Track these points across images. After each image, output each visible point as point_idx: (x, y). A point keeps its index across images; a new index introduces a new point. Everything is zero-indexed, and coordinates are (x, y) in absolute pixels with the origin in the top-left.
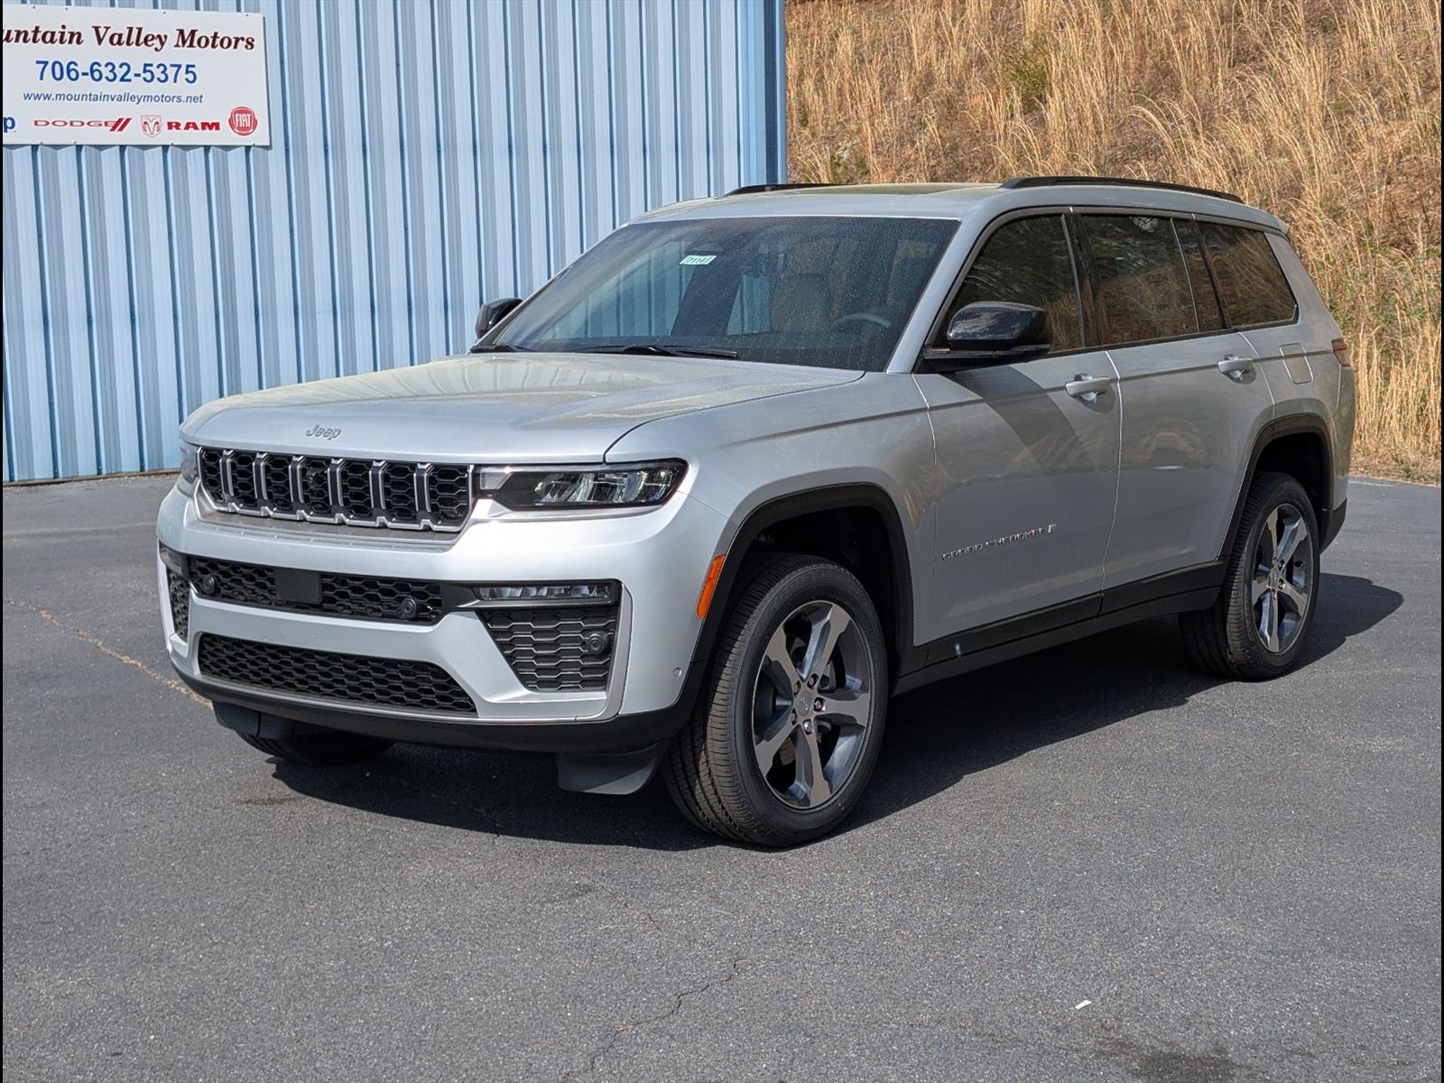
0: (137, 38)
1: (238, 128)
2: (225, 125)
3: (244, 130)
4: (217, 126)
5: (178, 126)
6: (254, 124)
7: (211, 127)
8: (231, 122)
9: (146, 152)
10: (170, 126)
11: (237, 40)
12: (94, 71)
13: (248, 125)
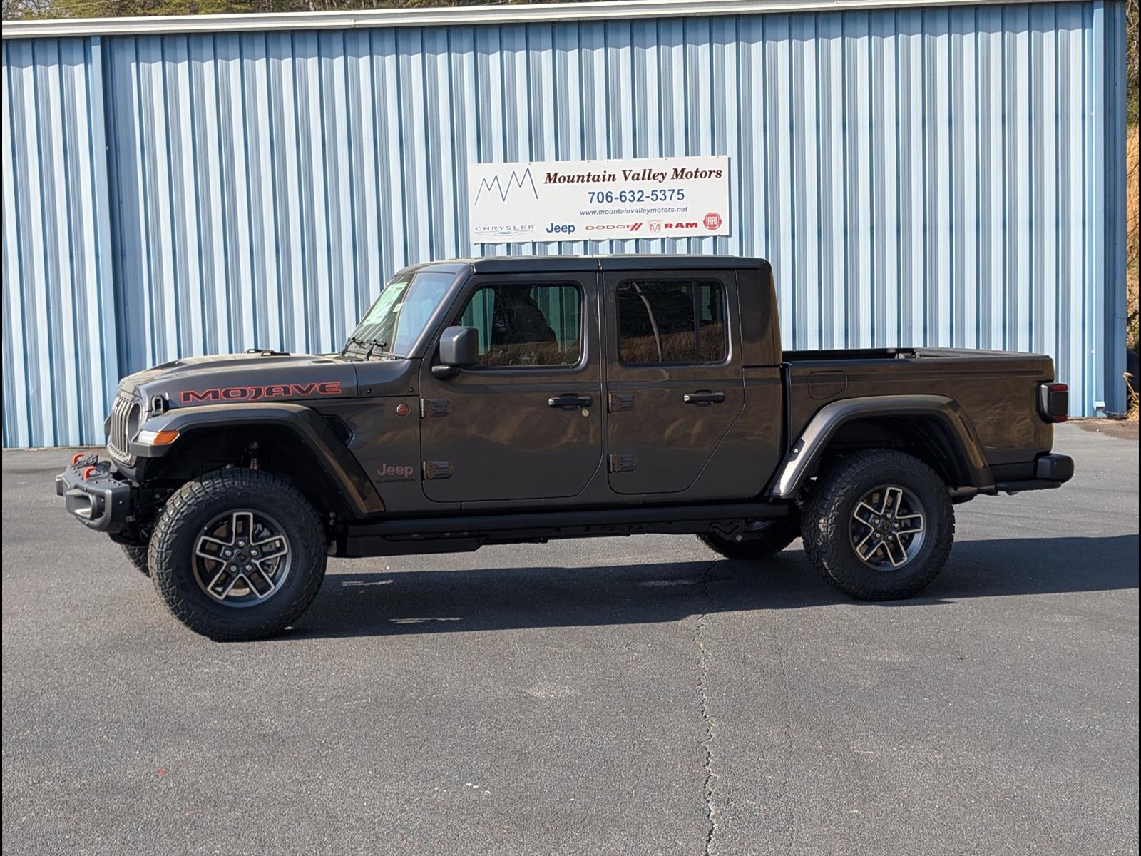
0: (649, 175)
1: (710, 225)
2: (701, 224)
3: (712, 227)
4: (696, 225)
5: (671, 226)
6: (720, 222)
7: (691, 225)
8: (705, 222)
9: (651, 242)
10: (666, 226)
11: (711, 172)
12: (622, 197)
13: (716, 223)
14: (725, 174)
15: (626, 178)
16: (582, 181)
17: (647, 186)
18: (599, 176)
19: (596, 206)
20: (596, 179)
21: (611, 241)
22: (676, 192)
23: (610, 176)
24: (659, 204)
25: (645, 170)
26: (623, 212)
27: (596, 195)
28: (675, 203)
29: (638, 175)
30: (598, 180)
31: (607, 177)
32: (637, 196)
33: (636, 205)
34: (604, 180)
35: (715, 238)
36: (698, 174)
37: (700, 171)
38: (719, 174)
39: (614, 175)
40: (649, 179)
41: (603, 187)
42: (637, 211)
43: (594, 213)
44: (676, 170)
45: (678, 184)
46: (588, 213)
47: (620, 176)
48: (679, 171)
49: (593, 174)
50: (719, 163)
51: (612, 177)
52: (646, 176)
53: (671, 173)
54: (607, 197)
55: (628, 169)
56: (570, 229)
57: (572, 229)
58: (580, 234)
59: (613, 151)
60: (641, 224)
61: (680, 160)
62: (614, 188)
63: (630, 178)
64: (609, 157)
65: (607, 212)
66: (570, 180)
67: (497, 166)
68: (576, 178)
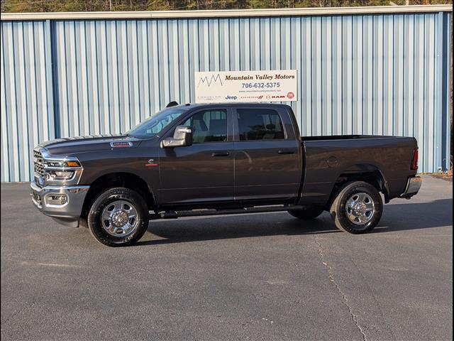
0: (266, 77)
2: (286, 97)
3: (291, 98)
4: (284, 97)
5: (275, 97)
7: (282, 97)
8: (288, 96)
10: (273, 97)
11: (290, 76)
12: (255, 86)
13: (292, 96)
14: (295, 77)
15: (257, 78)
16: (240, 79)
17: (265, 81)
19: (245, 89)
20: (246, 78)
22: (277, 84)
24: (270, 89)
25: (264, 75)
26: (256, 91)
27: (245, 85)
28: (276, 88)
29: (262, 77)
32: (261, 85)
33: (261, 89)
34: (248, 79)
35: (291, 101)
37: (286, 76)
38: (293, 77)
40: (266, 79)
41: (248, 82)
42: (261, 91)
43: (244, 92)
44: (276, 75)
45: (278, 81)
46: (242, 92)
47: (254, 77)
48: (278, 76)
49: (244, 77)
50: (293, 72)
51: (252, 78)
53: (274, 77)
54: (249, 86)
55: (258, 75)
56: (235, 98)
58: (239, 100)
59: (252, 68)
60: (263, 96)
61: (278, 72)
62: (253, 82)
63: (259, 78)
64: (250, 70)
65: (249, 91)
66: (235, 79)
67: (206, 74)
68: (237, 78)
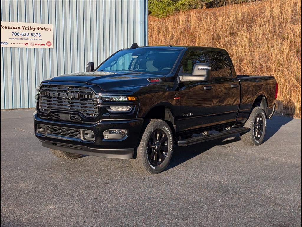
2: (46, 44)
3: (49, 46)
4: (44, 45)
5: (37, 44)
6: (51, 44)
7: (43, 45)
8: (47, 44)
9: (31, 49)
10: (36, 44)
11: (48, 29)
12: (22, 34)
13: (50, 44)
14: (52, 30)
15: (23, 29)
16: (10, 28)
17: (30, 32)
18: (15, 27)
19: (14, 37)
20: (14, 28)
21: (19, 48)
22: (38, 34)
23: (18, 27)
24: (33, 38)
25: (29, 27)
26: (22, 39)
27: (14, 33)
28: (38, 38)
29: (27, 28)
30: (15, 29)
31: (17, 28)
32: (27, 34)
33: (27, 37)
34: (16, 29)
35: (49, 49)
36: (45, 29)
37: (45, 28)
38: (50, 30)
39: (20, 27)
40: (30, 29)
41: (17, 31)
42: (27, 39)
43: (14, 39)
44: (38, 27)
45: (39, 32)
46: (12, 39)
47: (21, 28)
48: (39, 28)
49: (13, 27)
50: (50, 26)
51: (19, 28)
52: (29, 28)
53: (37, 28)
54: (18, 34)
55: (24, 26)
56: (6, 43)
57: (7, 43)
58: (9, 46)
59: (19, 20)
60: (28, 43)
61: (39, 24)
63: (25, 29)
64: (18, 22)
65: (17, 39)
66: (6, 28)
68: (8, 27)
